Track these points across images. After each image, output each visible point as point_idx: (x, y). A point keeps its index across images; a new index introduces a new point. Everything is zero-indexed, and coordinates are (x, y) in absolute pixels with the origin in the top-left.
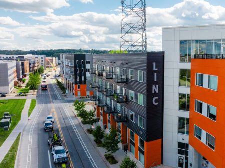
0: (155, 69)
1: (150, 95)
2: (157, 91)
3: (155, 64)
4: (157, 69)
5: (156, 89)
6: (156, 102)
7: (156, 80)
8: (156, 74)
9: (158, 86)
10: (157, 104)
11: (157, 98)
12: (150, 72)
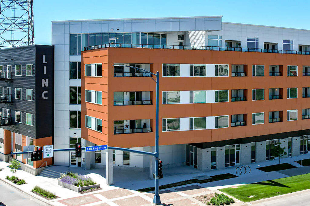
0: (44, 62)
1: (39, 90)
2: (47, 85)
3: (44, 57)
4: (46, 63)
5: (45, 83)
6: (45, 96)
7: (45, 73)
8: (45, 67)
9: (47, 80)
10: (47, 98)
11: (47, 92)
12: (39, 66)
